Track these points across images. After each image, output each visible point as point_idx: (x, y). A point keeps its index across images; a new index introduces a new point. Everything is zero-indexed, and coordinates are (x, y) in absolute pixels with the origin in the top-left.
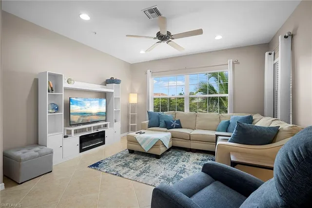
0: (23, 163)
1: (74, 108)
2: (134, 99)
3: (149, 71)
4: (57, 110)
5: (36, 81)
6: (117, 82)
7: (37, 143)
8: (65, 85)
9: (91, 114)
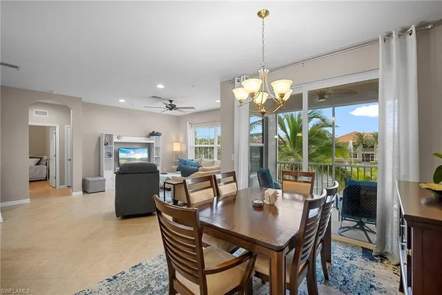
0: (90, 183)
1: (121, 155)
2: (177, 148)
3: (188, 123)
4: (110, 156)
5: (99, 138)
6: (158, 134)
7: (99, 176)
8: (115, 140)
9: (135, 159)
